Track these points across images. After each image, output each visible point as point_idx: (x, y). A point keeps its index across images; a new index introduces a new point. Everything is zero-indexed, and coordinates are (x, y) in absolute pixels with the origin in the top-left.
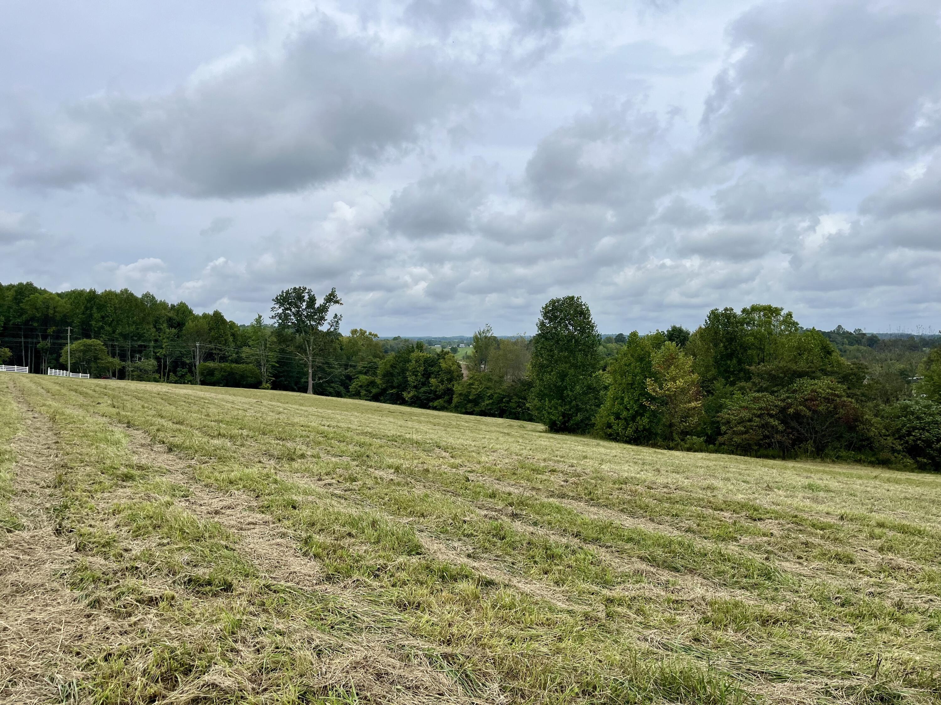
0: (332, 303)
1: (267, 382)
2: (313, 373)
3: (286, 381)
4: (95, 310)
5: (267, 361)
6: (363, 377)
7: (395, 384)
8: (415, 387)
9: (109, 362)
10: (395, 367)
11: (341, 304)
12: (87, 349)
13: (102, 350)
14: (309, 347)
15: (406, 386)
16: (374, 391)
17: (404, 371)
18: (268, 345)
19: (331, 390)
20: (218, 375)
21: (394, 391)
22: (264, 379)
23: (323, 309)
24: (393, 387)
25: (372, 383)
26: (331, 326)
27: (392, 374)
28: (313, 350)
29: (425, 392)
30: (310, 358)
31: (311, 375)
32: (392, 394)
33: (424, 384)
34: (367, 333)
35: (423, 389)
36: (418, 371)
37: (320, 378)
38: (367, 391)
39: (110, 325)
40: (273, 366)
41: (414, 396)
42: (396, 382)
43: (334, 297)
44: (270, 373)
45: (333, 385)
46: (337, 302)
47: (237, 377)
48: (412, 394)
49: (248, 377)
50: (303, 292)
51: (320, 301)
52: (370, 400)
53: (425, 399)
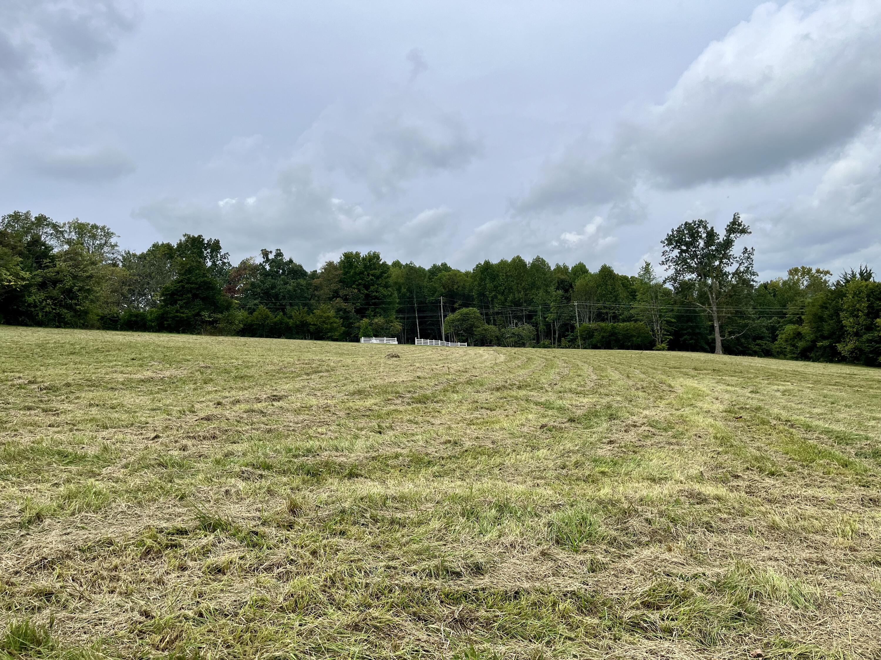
0: (738, 235)
1: (662, 342)
2: (721, 327)
3: (691, 339)
4: (488, 281)
5: (660, 316)
6: (790, 328)
7: (826, 333)
8: (857, 334)
9: (485, 330)
10: (826, 308)
11: (750, 233)
12: (464, 318)
13: (477, 318)
14: (712, 294)
15: (843, 334)
16: (801, 344)
17: (837, 311)
18: (659, 298)
19: (756, 348)
20: (597, 336)
21: (826, 343)
22: (658, 339)
23: (728, 243)
24: (824, 338)
25: (799, 335)
26: (740, 264)
27: (821, 319)
28: (717, 299)
29: (869, 341)
30: (715, 309)
31: (717, 329)
32: (825, 348)
33: (870, 328)
34: (814, 271)
35: (865, 337)
36: (858, 310)
37: (730, 333)
38: (794, 346)
39: (503, 294)
40: (668, 322)
41: (856, 348)
42: (827, 328)
43: (740, 225)
44: (665, 330)
45: (759, 342)
46: (744, 231)
47: (620, 337)
48: (850, 346)
49: (632, 336)
50: (699, 227)
51: (722, 235)
52: (796, 359)
53: (871, 352)
